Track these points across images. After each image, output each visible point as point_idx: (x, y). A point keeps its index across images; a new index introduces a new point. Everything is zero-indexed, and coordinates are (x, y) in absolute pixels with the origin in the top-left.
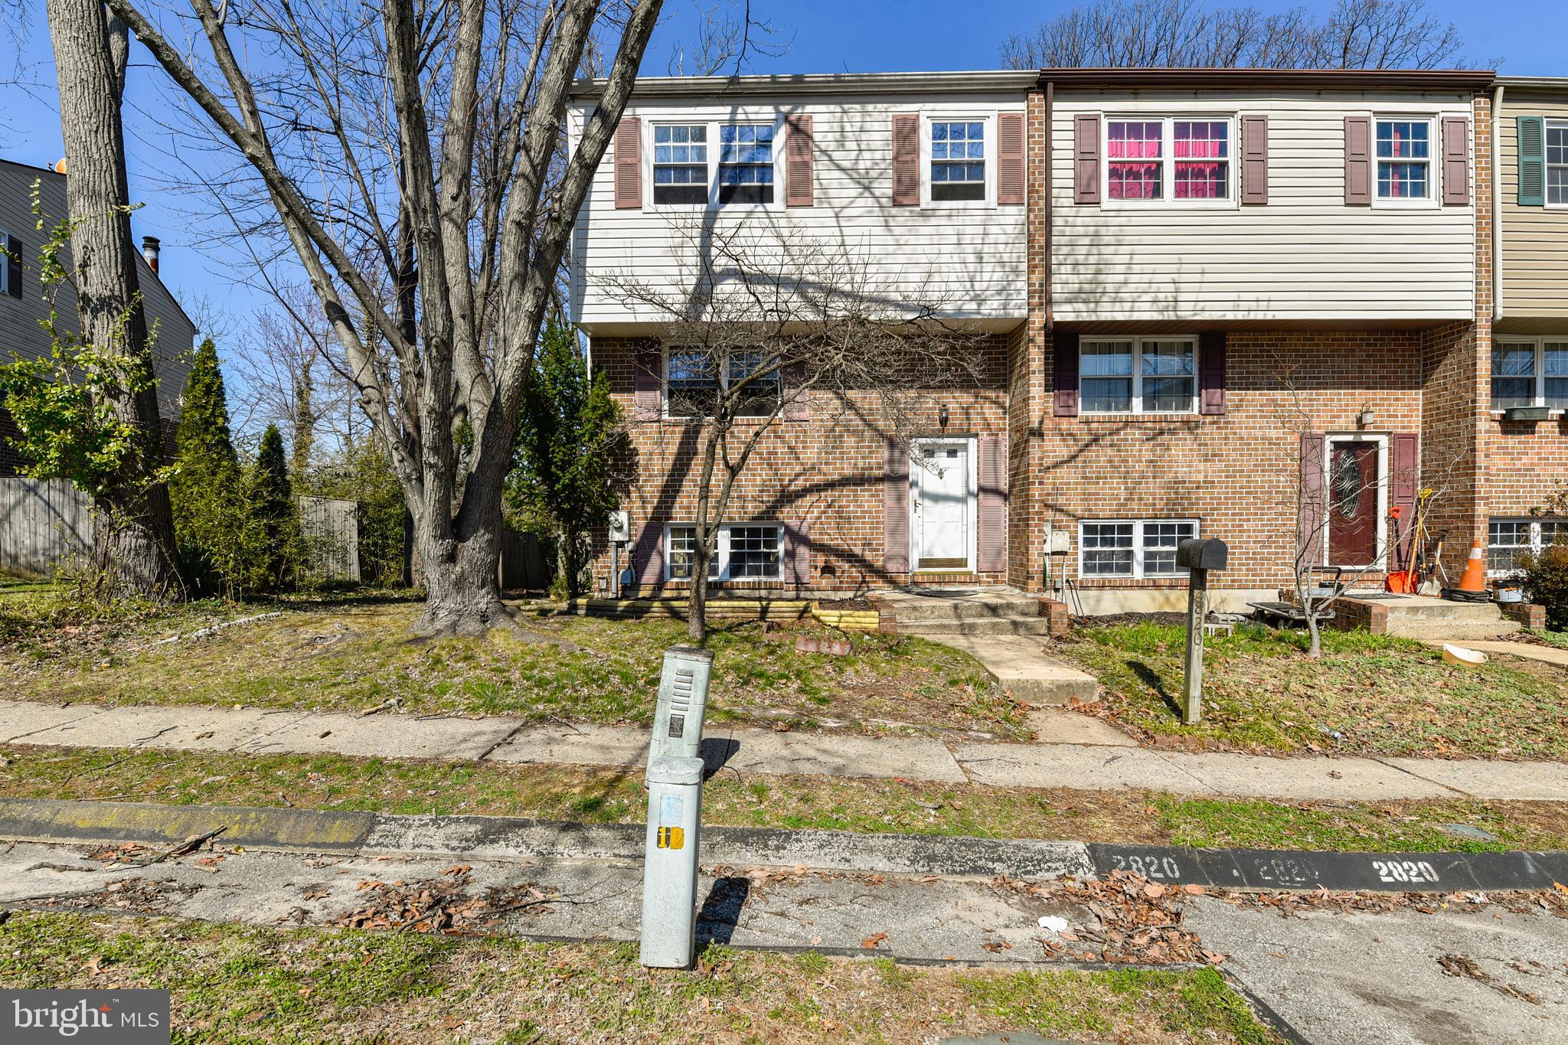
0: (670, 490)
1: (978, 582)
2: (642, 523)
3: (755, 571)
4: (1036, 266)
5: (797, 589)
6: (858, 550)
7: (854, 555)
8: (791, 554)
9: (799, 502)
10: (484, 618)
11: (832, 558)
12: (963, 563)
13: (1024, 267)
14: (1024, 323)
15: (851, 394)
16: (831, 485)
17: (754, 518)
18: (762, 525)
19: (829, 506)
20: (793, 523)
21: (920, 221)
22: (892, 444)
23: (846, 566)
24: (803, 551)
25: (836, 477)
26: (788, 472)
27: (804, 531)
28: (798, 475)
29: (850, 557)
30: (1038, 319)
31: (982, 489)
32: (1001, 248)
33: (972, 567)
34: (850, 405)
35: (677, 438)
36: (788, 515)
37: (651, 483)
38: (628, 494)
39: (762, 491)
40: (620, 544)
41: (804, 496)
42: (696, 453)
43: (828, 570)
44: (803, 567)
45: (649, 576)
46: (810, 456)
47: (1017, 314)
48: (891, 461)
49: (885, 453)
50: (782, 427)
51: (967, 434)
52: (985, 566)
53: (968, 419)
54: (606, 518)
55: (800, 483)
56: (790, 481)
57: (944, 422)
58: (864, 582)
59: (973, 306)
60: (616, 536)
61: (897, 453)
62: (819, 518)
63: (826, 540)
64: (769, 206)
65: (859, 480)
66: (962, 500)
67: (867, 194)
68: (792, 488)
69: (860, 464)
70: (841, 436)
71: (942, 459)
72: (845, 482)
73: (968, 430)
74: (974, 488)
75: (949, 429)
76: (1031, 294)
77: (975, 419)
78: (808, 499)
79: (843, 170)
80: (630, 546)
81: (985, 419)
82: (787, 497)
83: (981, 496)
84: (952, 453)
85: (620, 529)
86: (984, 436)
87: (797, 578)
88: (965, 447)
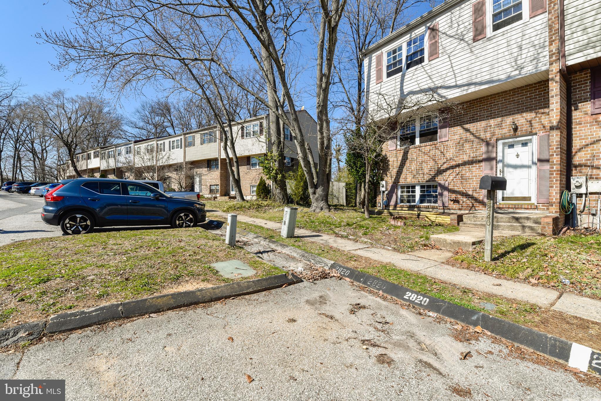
0: (399, 173)
1: (536, 208)
2: (391, 185)
3: (429, 202)
4: (554, 41)
5: (444, 209)
6: (470, 193)
7: (470, 195)
8: (441, 195)
9: (444, 174)
10: (322, 209)
11: (459, 196)
12: (529, 199)
13: (547, 43)
14: (547, 72)
15: (467, 126)
16: (458, 166)
17: (427, 181)
18: (431, 183)
19: (457, 175)
20: (442, 182)
21: (488, 43)
22: (488, 144)
23: (465, 199)
24: (446, 193)
25: (460, 162)
26: (441, 162)
27: (447, 185)
28: (444, 163)
29: (466, 195)
30: (556, 68)
31: (540, 160)
32: (533, 39)
33: (534, 201)
34: (467, 130)
35: (402, 154)
36: (440, 179)
37: (393, 170)
38: (387, 175)
39: (430, 171)
40: (384, 192)
41: (447, 171)
42: (407, 159)
43: (456, 201)
44: (446, 199)
45: (392, 203)
46: (449, 155)
47: (544, 68)
48: (488, 152)
49: (484, 149)
50: (438, 145)
51: (531, 134)
52: (542, 200)
53: (532, 126)
54: (379, 183)
55: (445, 166)
56: (441, 166)
57: (516, 129)
58: (473, 207)
59: (517, 72)
60: (383, 189)
61: (490, 148)
62: (453, 180)
63: (456, 188)
64: (423, 64)
65: (471, 162)
66: (529, 167)
67: (462, 42)
68: (442, 168)
69: (472, 155)
70: (463, 145)
71: (518, 149)
72: (465, 164)
73: (531, 132)
74: (535, 160)
75: (519, 133)
76: (551, 56)
77: (536, 125)
78: (448, 172)
79: (452, 37)
80: (386, 192)
81: (542, 124)
82: (440, 172)
83: (538, 164)
84: (525, 144)
85: (383, 186)
86: (541, 133)
87: (443, 204)
88: (531, 140)
